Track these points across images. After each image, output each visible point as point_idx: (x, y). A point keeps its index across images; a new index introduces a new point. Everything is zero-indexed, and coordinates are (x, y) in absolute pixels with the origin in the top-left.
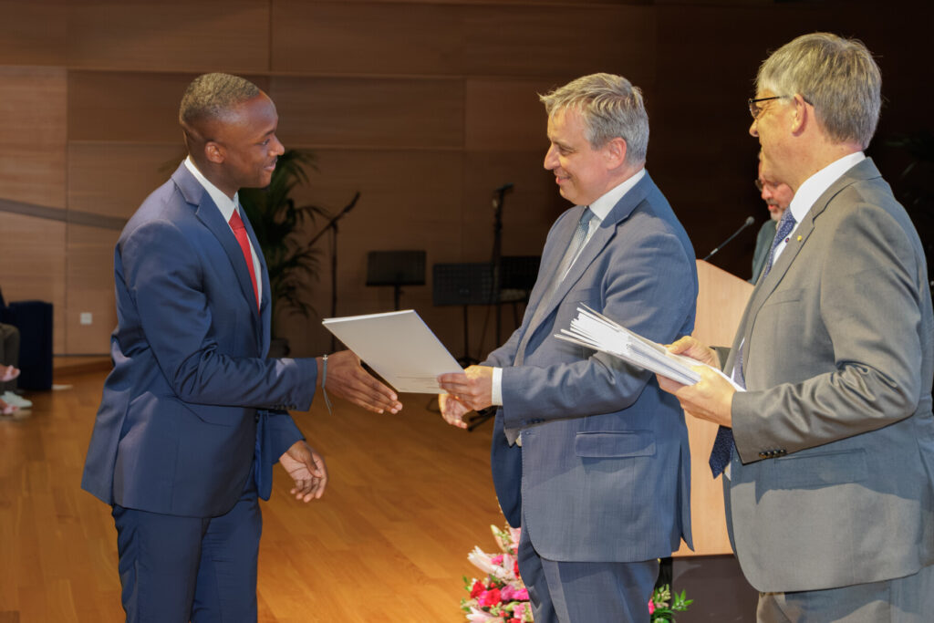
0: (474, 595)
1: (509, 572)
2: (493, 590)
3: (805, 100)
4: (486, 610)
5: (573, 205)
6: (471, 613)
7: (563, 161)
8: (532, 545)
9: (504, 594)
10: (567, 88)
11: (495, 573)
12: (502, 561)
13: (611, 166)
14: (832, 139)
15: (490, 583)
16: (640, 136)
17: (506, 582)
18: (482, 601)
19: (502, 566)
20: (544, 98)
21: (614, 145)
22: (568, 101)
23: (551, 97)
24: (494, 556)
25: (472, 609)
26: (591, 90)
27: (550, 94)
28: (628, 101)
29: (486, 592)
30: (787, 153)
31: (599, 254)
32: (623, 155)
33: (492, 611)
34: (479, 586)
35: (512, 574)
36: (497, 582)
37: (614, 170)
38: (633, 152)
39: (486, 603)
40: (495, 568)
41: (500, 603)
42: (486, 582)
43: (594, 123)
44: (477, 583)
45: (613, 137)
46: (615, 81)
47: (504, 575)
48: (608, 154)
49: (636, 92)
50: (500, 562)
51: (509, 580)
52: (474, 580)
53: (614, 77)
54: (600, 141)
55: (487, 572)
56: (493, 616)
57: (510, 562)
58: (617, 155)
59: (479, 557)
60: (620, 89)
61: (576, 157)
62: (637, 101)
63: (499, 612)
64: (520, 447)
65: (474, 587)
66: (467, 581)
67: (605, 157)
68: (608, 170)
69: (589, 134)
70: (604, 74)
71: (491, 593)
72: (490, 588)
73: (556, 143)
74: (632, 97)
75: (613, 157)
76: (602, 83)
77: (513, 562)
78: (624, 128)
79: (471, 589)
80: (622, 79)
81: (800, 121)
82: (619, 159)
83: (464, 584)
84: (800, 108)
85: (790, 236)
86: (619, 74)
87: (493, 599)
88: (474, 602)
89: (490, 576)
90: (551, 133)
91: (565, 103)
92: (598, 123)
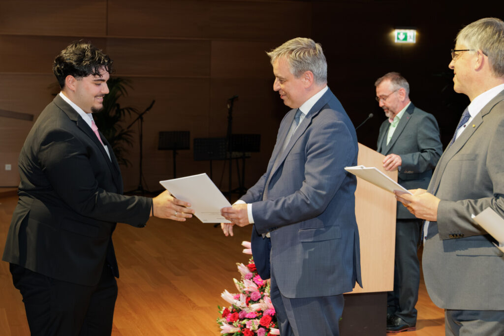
0: (224, 316)
1: (243, 303)
2: (235, 313)
3: (483, 53)
4: (231, 324)
5: (291, 109)
6: (223, 325)
7: (282, 86)
8: (279, 290)
9: (240, 315)
10: (281, 47)
11: (236, 304)
12: (239, 298)
13: (307, 86)
14: (496, 75)
15: (233, 309)
16: (320, 69)
17: (241, 309)
18: (228, 319)
19: (239, 300)
20: (269, 54)
21: (307, 75)
22: (280, 54)
23: (272, 52)
24: (235, 295)
25: (223, 323)
26: (292, 47)
27: (272, 51)
28: (311, 51)
29: (230, 314)
30: (470, 80)
31: (303, 133)
32: (312, 80)
33: (234, 324)
34: (226, 310)
35: (245, 305)
36: (236, 309)
37: (308, 88)
38: (318, 78)
39: (231, 320)
40: (235, 301)
41: (238, 320)
42: (230, 308)
43: (294, 64)
44: (225, 309)
45: (305, 71)
46: (305, 41)
47: (241, 305)
48: (304, 80)
49: (318, 46)
50: (238, 298)
51: (243, 308)
52: (224, 308)
53: (305, 39)
54: (299, 73)
55: (232, 303)
56: (234, 327)
57: (243, 298)
58: (309, 80)
59: (227, 295)
60: (307, 45)
61: (289, 84)
62: (318, 50)
63: (238, 325)
64: (269, 238)
65: (224, 311)
66: (220, 308)
67: (302, 82)
68: (305, 88)
69: (292, 71)
70: (300, 38)
71: (234, 314)
72: (233, 312)
73: (277, 77)
74: (315, 48)
75: (307, 81)
76: (299, 43)
77: (245, 298)
78: (310, 65)
79: (222, 312)
80: (310, 40)
81: (480, 64)
82: (310, 82)
83: (219, 310)
84: (480, 57)
85: (467, 124)
86: (308, 38)
87: (235, 318)
88: (224, 319)
89: (233, 306)
90: (275, 72)
91: (279, 55)
92: (296, 64)
